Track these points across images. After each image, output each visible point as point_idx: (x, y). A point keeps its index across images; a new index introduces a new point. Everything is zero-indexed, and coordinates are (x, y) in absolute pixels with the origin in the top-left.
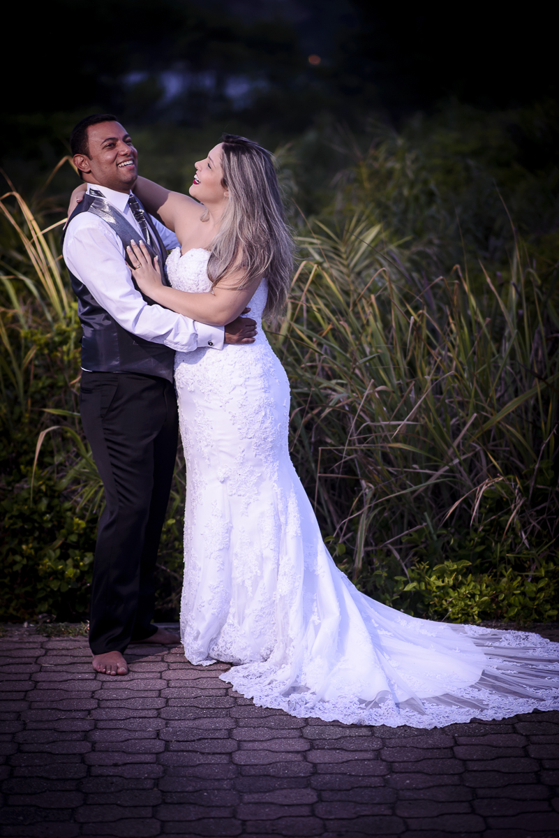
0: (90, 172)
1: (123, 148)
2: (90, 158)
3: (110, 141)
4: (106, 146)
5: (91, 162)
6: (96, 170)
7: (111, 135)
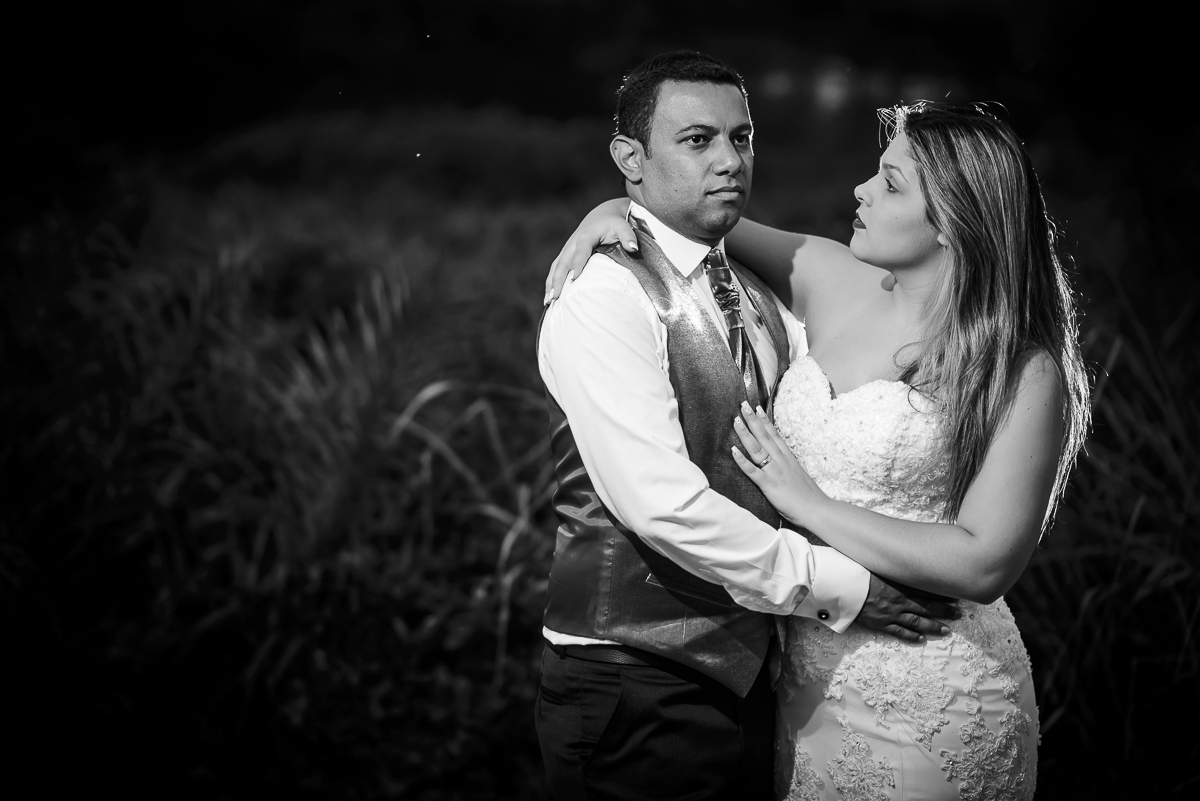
0: (639, 182)
1: (722, 155)
2: (647, 154)
3: (700, 131)
4: (686, 139)
5: (647, 163)
6: (653, 182)
7: (707, 120)
